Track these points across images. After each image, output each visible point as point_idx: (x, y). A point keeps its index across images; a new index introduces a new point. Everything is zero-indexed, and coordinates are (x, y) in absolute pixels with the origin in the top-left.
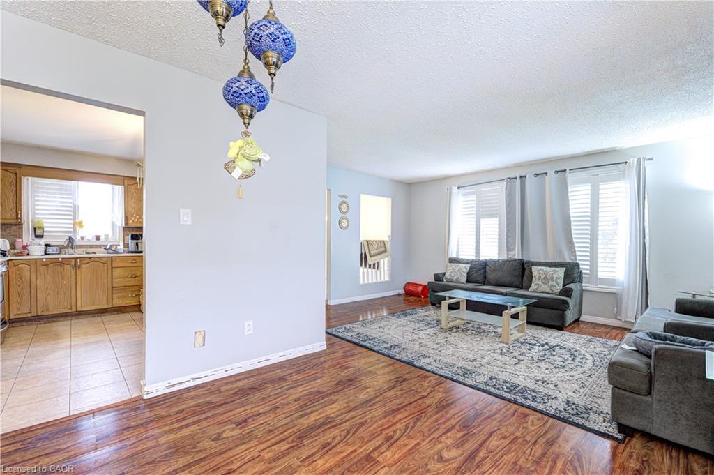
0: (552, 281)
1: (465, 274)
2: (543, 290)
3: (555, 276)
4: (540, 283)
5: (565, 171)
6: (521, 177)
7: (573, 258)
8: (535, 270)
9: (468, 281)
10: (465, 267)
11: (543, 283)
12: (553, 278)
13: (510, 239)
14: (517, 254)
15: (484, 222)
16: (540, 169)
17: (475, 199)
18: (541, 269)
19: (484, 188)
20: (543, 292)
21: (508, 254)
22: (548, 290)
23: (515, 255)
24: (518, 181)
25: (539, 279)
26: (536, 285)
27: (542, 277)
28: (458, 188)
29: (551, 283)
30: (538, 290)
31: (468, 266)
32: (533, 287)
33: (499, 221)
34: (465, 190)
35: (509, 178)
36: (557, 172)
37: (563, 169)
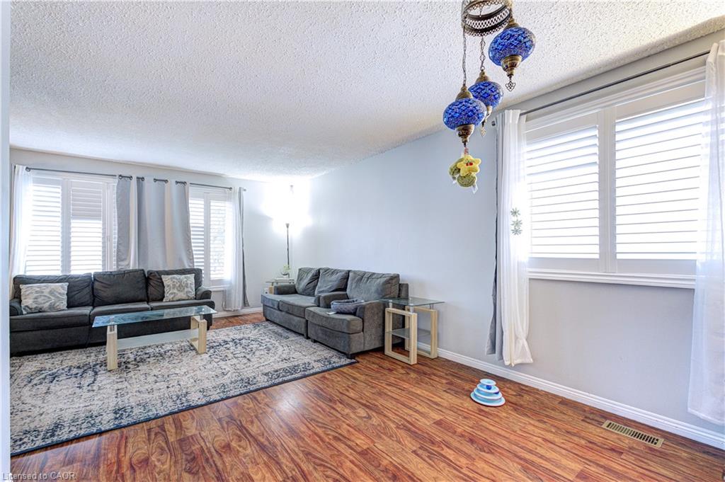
0: (187, 287)
1: (66, 297)
2: (180, 298)
3: (189, 282)
4: (175, 291)
5: (185, 183)
6: (138, 178)
7: (191, 265)
8: (167, 280)
9: (70, 306)
10: (62, 287)
11: (179, 291)
12: (187, 284)
13: (121, 248)
14: (132, 264)
15: (76, 224)
16: (162, 175)
17: (60, 190)
18: (174, 278)
19: (75, 179)
20: (179, 300)
21: (118, 265)
22: (184, 296)
23: (129, 265)
24: (134, 182)
25: (174, 288)
26: (172, 294)
27: (177, 285)
28: (27, 168)
29: (186, 290)
30: (174, 299)
31: (66, 285)
32: (168, 296)
33: (104, 224)
34: (38, 174)
35: (120, 176)
36: (177, 182)
37: (183, 180)
